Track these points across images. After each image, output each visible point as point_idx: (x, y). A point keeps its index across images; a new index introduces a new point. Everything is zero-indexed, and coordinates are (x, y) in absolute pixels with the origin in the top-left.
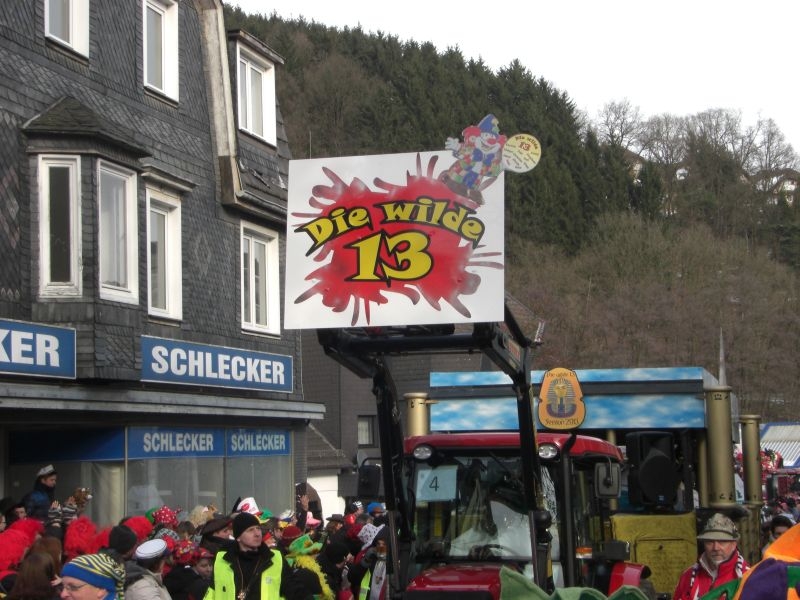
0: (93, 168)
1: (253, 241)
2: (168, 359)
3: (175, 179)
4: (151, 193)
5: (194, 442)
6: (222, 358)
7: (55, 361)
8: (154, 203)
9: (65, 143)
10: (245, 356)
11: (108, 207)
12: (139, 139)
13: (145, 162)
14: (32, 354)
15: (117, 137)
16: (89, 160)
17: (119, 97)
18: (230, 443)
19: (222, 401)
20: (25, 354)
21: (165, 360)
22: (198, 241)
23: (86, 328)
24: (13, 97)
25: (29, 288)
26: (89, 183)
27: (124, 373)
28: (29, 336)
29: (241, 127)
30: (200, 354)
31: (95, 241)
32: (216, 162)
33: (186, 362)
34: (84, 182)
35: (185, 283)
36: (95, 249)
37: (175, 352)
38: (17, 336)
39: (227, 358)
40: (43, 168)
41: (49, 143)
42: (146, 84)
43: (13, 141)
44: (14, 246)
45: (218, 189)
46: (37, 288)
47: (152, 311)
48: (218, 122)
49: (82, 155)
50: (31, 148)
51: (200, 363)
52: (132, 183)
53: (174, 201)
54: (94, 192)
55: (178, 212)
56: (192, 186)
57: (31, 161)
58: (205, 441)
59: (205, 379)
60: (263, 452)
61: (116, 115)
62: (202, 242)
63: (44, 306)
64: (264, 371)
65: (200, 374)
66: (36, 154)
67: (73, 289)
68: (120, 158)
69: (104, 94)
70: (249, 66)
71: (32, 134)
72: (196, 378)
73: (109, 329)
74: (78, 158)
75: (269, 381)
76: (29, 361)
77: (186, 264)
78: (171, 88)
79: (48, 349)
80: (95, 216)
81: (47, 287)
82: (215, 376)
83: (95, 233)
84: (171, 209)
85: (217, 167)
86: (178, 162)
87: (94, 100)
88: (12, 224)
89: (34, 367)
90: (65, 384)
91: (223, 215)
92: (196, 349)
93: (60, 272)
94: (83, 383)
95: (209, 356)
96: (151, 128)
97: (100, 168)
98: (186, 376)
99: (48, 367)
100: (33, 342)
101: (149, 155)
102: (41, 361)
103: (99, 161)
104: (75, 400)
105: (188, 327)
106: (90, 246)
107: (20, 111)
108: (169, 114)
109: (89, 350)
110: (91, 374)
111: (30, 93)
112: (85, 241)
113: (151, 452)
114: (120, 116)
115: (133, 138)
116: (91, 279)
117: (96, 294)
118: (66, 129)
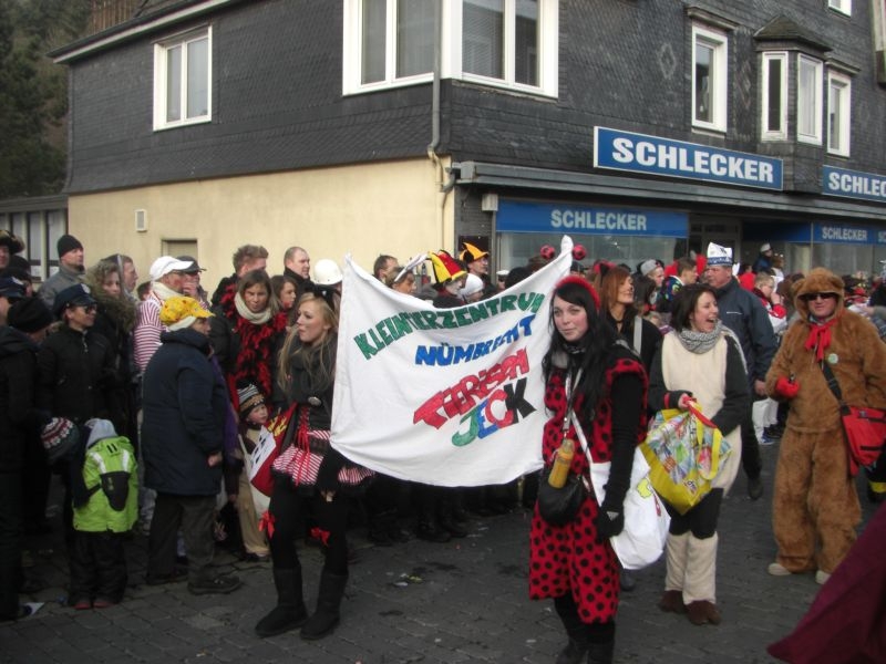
0: (796, 59)
2: (839, 181)
3: (847, 66)
4: (831, 76)
5: (855, 235)
6: (874, 182)
7: (770, 180)
8: (834, 81)
9: (779, 44)
11: (804, 85)
12: (824, 39)
13: (828, 55)
14: (757, 174)
15: (811, 39)
16: (793, 53)
17: (812, 14)
18: (878, 238)
19: (875, 210)
20: (753, 174)
21: (838, 181)
22: (861, 105)
23: (789, 159)
24: (749, 17)
25: (755, 134)
26: (793, 68)
27: (812, 188)
28: (755, 163)
30: (860, 179)
31: (796, 105)
32: (875, 55)
33: (851, 183)
34: (790, 68)
35: (852, 133)
36: (796, 110)
37: (844, 177)
38: (748, 163)
39: (878, 182)
40: (765, 60)
41: (770, 44)
42: (830, 6)
43: (748, 44)
44: (747, 107)
45: (875, 73)
46: (760, 134)
47: (830, 150)
48: (876, 28)
49: (789, 51)
50: (758, 49)
51: (860, 185)
52: (819, 68)
53: (847, 81)
54: (796, 74)
55: (849, 87)
56: (858, 70)
57: (759, 56)
58: (860, 235)
59: (863, 195)
61: (811, 27)
62: (864, 107)
63: (764, 145)
65: (860, 191)
66: (761, 52)
67: (782, 134)
68: (812, 52)
69: (804, 13)
71: (761, 40)
72: (857, 194)
73: (804, 160)
74: (786, 53)
76: (755, 178)
77: (853, 121)
78: (846, 7)
79: (766, 172)
80: (796, 89)
81: (766, 134)
82: (869, 193)
83: (796, 100)
84: (844, 85)
85: (875, 58)
86: (849, 55)
87: (798, 17)
88: (747, 95)
89: (758, 182)
90: (776, 193)
91: (878, 89)
92: (858, 175)
93: (774, 125)
94: (787, 193)
95: (866, 180)
96: (832, 34)
97: (800, 59)
98: (850, 193)
99: (765, 183)
100: (757, 167)
101: (830, 50)
102: (762, 179)
103: (799, 54)
104: (782, 204)
105: (853, 161)
106: (792, 108)
107: (753, 26)
108: (844, 24)
109: (791, 173)
110: (792, 188)
111: (759, 14)
112: (789, 105)
113: (828, 240)
114: (813, 26)
115: (820, 40)
116: (793, 129)
117: (795, 139)
118: (779, 35)
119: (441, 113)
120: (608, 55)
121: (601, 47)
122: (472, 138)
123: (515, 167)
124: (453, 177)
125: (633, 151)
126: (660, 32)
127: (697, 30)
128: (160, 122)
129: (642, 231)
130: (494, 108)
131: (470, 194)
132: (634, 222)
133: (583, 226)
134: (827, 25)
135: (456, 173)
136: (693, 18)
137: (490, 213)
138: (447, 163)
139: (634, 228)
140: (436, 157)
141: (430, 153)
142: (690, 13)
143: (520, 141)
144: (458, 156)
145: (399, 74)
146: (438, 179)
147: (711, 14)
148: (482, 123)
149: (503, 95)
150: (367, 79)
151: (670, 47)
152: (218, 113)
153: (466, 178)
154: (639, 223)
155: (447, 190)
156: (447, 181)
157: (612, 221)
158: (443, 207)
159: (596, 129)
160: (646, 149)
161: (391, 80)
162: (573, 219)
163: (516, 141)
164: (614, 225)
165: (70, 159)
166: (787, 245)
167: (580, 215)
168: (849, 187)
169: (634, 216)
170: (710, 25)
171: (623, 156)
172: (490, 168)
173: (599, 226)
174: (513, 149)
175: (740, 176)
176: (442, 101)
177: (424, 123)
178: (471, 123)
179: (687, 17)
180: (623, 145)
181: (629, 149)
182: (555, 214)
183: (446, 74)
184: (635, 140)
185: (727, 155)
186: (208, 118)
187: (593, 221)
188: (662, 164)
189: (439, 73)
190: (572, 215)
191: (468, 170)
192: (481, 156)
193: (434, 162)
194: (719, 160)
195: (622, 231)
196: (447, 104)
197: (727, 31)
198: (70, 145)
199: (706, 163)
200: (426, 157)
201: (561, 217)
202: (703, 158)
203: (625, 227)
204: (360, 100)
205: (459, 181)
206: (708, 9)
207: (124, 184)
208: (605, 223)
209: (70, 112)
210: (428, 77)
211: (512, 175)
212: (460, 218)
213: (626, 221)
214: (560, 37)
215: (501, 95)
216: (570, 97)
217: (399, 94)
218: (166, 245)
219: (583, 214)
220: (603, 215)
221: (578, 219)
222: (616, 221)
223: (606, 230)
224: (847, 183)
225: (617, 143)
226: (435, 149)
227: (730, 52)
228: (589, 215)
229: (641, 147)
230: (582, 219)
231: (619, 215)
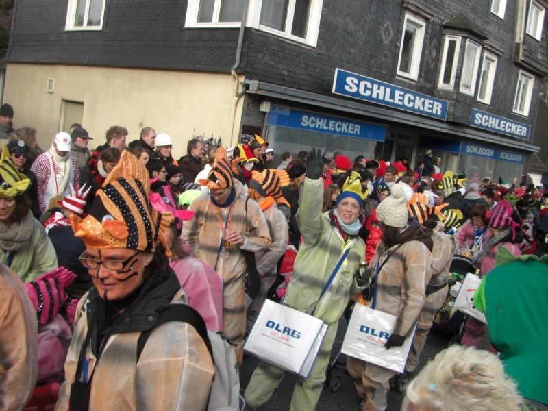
0: (465, 42)
1: (524, 78)
2: (481, 119)
3: (497, 50)
4: (486, 54)
5: (486, 152)
6: (502, 122)
7: (439, 113)
8: (487, 58)
9: (457, 31)
10: (512, 123)
11: (469, 58)
12: (484, 32)
13: (486, 42)
14: (432, 109)
15: (476, 31)
16: (464, 38)
17: (480, 15)
18: (500, 155)
19: (500, 139)
20: (429, 108)
21: (480, 119)
22: (501, 74)
23: (452, 102)
24: (441, 12)
25: (435, 84)
26: (463, 47)
27: (464, 121)
28: (431, 102)
29: (527, 32)
30: (494, 119)
31: (461, 70)
32: (514, 45)
33: (488, 121)
34: (461, 47)
35: (494, 90)
36: (461, 73)
37: (485, 117)
38: (427, 101)
39: (505, 122)
40: (447, 40)
41: (451, 31)
42: (492, 11)
43: (438, 28)
44: (432, 67)
45: (513, 56)
46: (437, 84)
47: (479, 99)
48: (518, 29)
49: (462, 37)
50: (444, 32)
51: (493, 122)
52: (479, 49)
53: (495, 59)
54: (464, 51)
55: (495, 63)
56: (503, 53)
57: (443, 37)
58: (489, 153)
59: (494, 129)
60: (512, 161)
61: (478, 23)
62: (503, 76)
63: (439, 91)
64: (518, 130)
65: (493, 127)
66: (445, 35)
67: (451, 86)
68: (476, 39)
69: (475, 14)
70: (535, 8)
71: (445, 27)
72: (491, 128)
73: (461, 104)
74: (461, 37)
75: (519, 134)
76: (430, 111)
77: (495, 83)
78: (501, 14)
79: (437, 108)
80: (463, 60)
81: (441, 85)
82: (498, 128)
83: (462, 67)
84: (493, 61)
85: (514, 47)
86: (499, 43)
87: (471, 16)
88: (433, 60)
89: (431, 114)
90: (442, 122)
91: (513, 66)
92: (493, 117)
93: (447, 80)
94: (448, 122)
95: (497, 120)
96: (491, 29)
97: (468, 42)
98: (487, 127)
99: (436, 115)
100: (432, 105)
101: (487, 39)
102: (434, 112)
103: (468, 39)
104: (445, 128)
105: (492, 108)
106: (459, 71)
107: (442, 18)
108: (498, 23)
109: (453, 111)
110: (452, 120)
111: (447, 11)
112: (457, 70)
113: (469, 153)
114: (479, 23)
115: (482, 33)
116: (457, 84)
117: (458, 90)
118: (458, 26)
119: (242, 48)
120: (351, 25)
121: (347, 20)
122: (259, 66)
123: (283, 87)
124: (245, 88)
125: (358, 86)
126: (386, 15)
127: (408, 16)
128: (70, 25)
129: (356, 135)
130: (276, 49)
131: (254, 100)
132: (352, 128)
133: (321, 127)
134: (488, 23)
135: (247, 86)
136: (407, 9)
137: (264, 113)
138: (242, 79)
139: (352, 132)
140: (236, 75)
141: (233, 72)
142: (405, 5)
143: (289, 71)
144: (249, 76)
145: (220, 20)
146: (235, 88)
147: (418, 7)
148: (267, 57)
149: (283, 41)
150: (201, 19)
151: (390, 25)
152: (107, 26)
153: (253, 90)
154: (356, 130)
155: (239, 96)
156: (241, 90)
157: (339, 126)
158: (236, 105)
159: (337, 70)
160: (366, 85)
161: (215, 23)
162: (315, 122)
163: (286, 71)
164: (340, 129)
165: (11, 40)
166: (445, 153)
167: (320, 121)
168: (487, 123)
169: (353, 125)
170: (416, 14)
171: (351, 88)
172: (268, 86)
173: (331, 129)
174: (284, 75)
175: (421, 108)
176: (243, 41)
177: (231, 53)
178: (260, 57)
179: (403, 8)
180: (352, 81)
181: (355, 84)
182: (305, 118)
183: (249, 25)
184: (360, 79)
185: (415, 95)
186: (100, 28)
187: (328, 125)
188: (374, 96)
189: (244, 23)
190: (314, 120)
191: (254, 85)
192: (264, 78)
193: (234, 77)
194: (409, 97)
195: (344, 133)
196: (247, 43)
197: (427, 19)
198: (12, 31)
199: (401, 98)
200: (230, 73)
201: (308, 120)
202: (400, 95)
203: (346, 131)
204: (195, 31)
205: (248, 92)
206: (417, 4)
207: (43, 61)
208: (334, 127)
209: (15, 7)
210: (237, 25)
211: (281, 92)
212: (246, 114)
213: (348, 127)
214: (323, 10)
215: (281, 42)
216: (324, 47)
217: (219, 32)
218: (64, 103)
219: (322, 120)
220: (334, 122)
221: (318, 123)
222: (341, 127)
223: (335, 132)
224: (486, 121)
225: (349, 80)
226: (236, 70)
227: (426, 32)
228: (325, 121)
229: (363, 84)
230: (321, 123)
231: (344, 123)
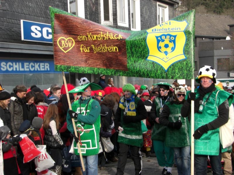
1: (161, 8)
22: (145, 8)
31: (116, 9)
35: (141, 21)
36: (116, 11)
44: (94, 10)
47: (132, 29)
62: (146, 9)
67: (110, 23)
77: (141, 16)
81: (103, 22)
83: (116, 6)
88: (93, 4)
91: (152, 0)
112: (113, 9)
116: (115, 20)
117: (117, 24)
125: (41, 32)
129: (47, 71)
132: (43, 67)
133: (18, 70)
139: (43, 69)
154: (46, 67)
157: (32, 67)
159: (22, 21)
160: (47, 31)
162: (13, 66)
164: (33, 69)
167: (16, 64)
169: (43, 64)
171: (36, 34)
173: (26, 69)
180: (36, 29)
181: (39, 31)
182: (3, 64)
184: (42, 27)
187: (23, 67)
190: (11, 64)
195: (37, 71)
201: (6, 66)
203: (39, 70)
208: (29, 68)
213: (39, 66)
216: (6, 4)
219: (18, 64)
220: (28, 64)
221: (15, 66)
222: (34, 66)
223: (30, 71)
225: (33, 28)
228: (20, 64)
229: (45, 30)
230: (17, 66)
231: (36, 64)
